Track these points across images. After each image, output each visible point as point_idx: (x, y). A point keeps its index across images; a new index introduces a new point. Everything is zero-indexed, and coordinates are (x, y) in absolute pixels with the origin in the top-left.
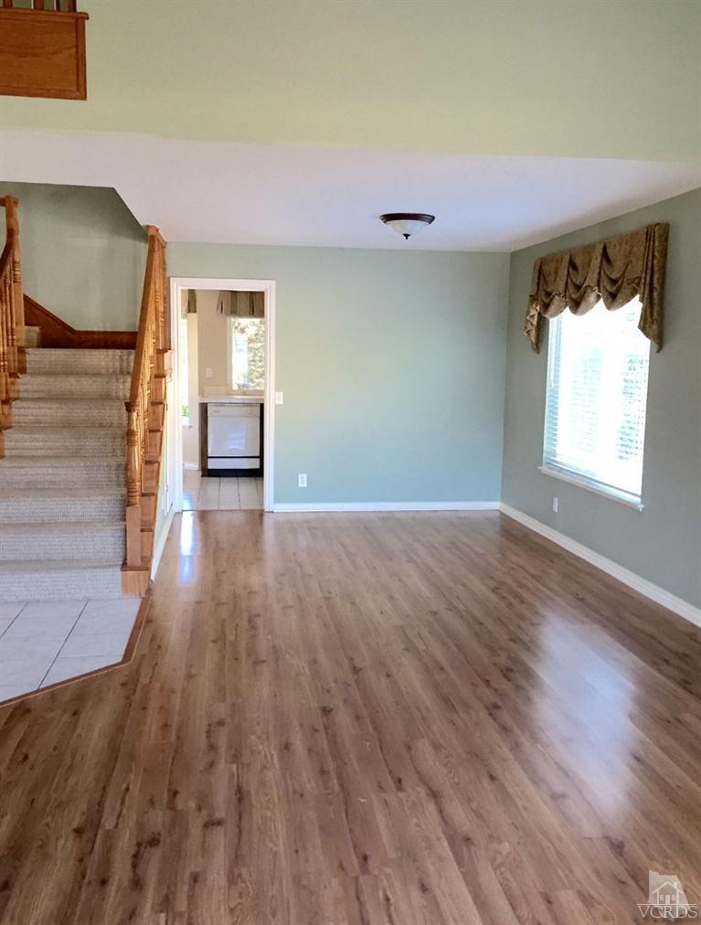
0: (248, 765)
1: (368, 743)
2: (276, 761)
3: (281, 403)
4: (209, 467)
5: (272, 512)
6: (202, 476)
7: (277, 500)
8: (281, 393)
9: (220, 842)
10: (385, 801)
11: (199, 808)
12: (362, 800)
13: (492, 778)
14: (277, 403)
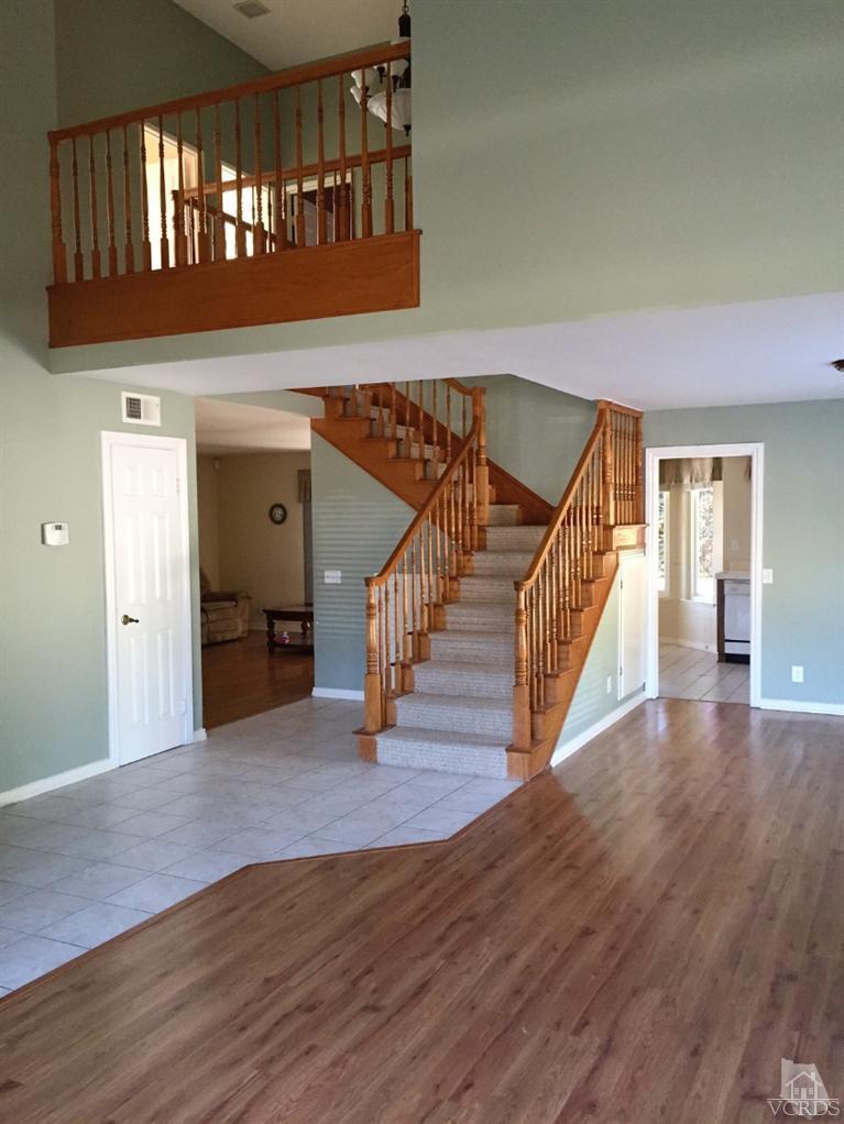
0: (455, 963)
1: (593, 977)
2: (484, 968)
3: (771, 581)
4: (726, 652)
5: (759, 708)
6: (719, 661)
7: (765, 695)
8: (771, 571)
9: (362, 1025)
10: (549, 1039)
11: (375, 991)
12: (525, 1031)
13: (695, 1052)
14: (765, 581)
